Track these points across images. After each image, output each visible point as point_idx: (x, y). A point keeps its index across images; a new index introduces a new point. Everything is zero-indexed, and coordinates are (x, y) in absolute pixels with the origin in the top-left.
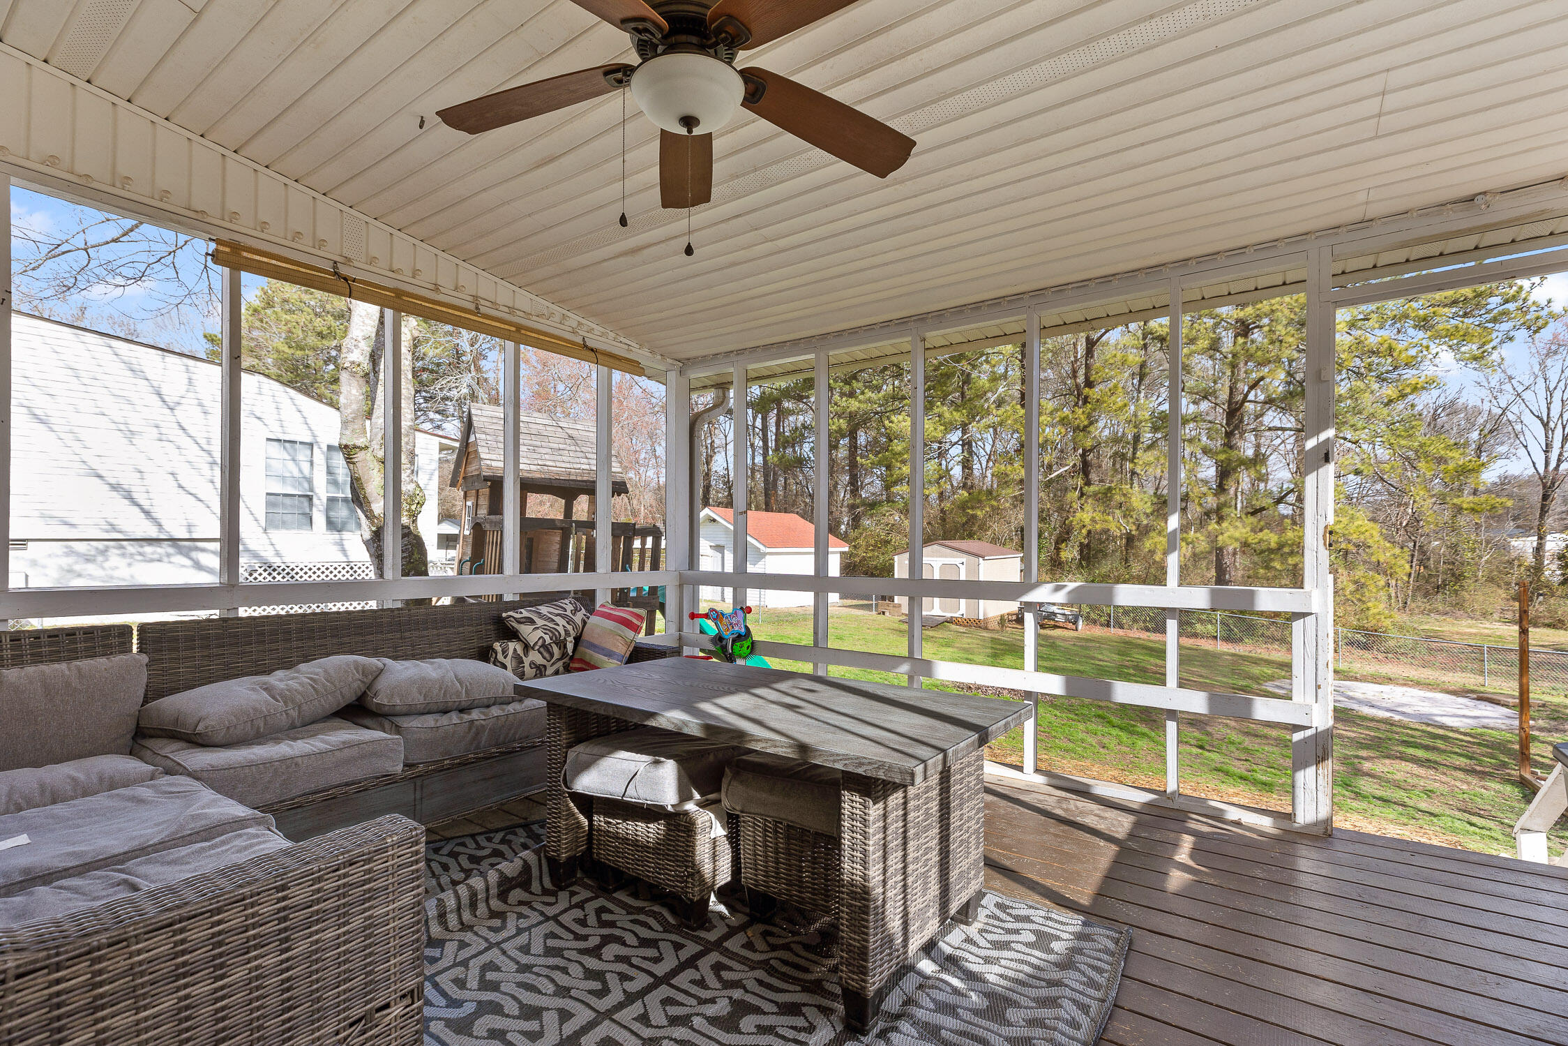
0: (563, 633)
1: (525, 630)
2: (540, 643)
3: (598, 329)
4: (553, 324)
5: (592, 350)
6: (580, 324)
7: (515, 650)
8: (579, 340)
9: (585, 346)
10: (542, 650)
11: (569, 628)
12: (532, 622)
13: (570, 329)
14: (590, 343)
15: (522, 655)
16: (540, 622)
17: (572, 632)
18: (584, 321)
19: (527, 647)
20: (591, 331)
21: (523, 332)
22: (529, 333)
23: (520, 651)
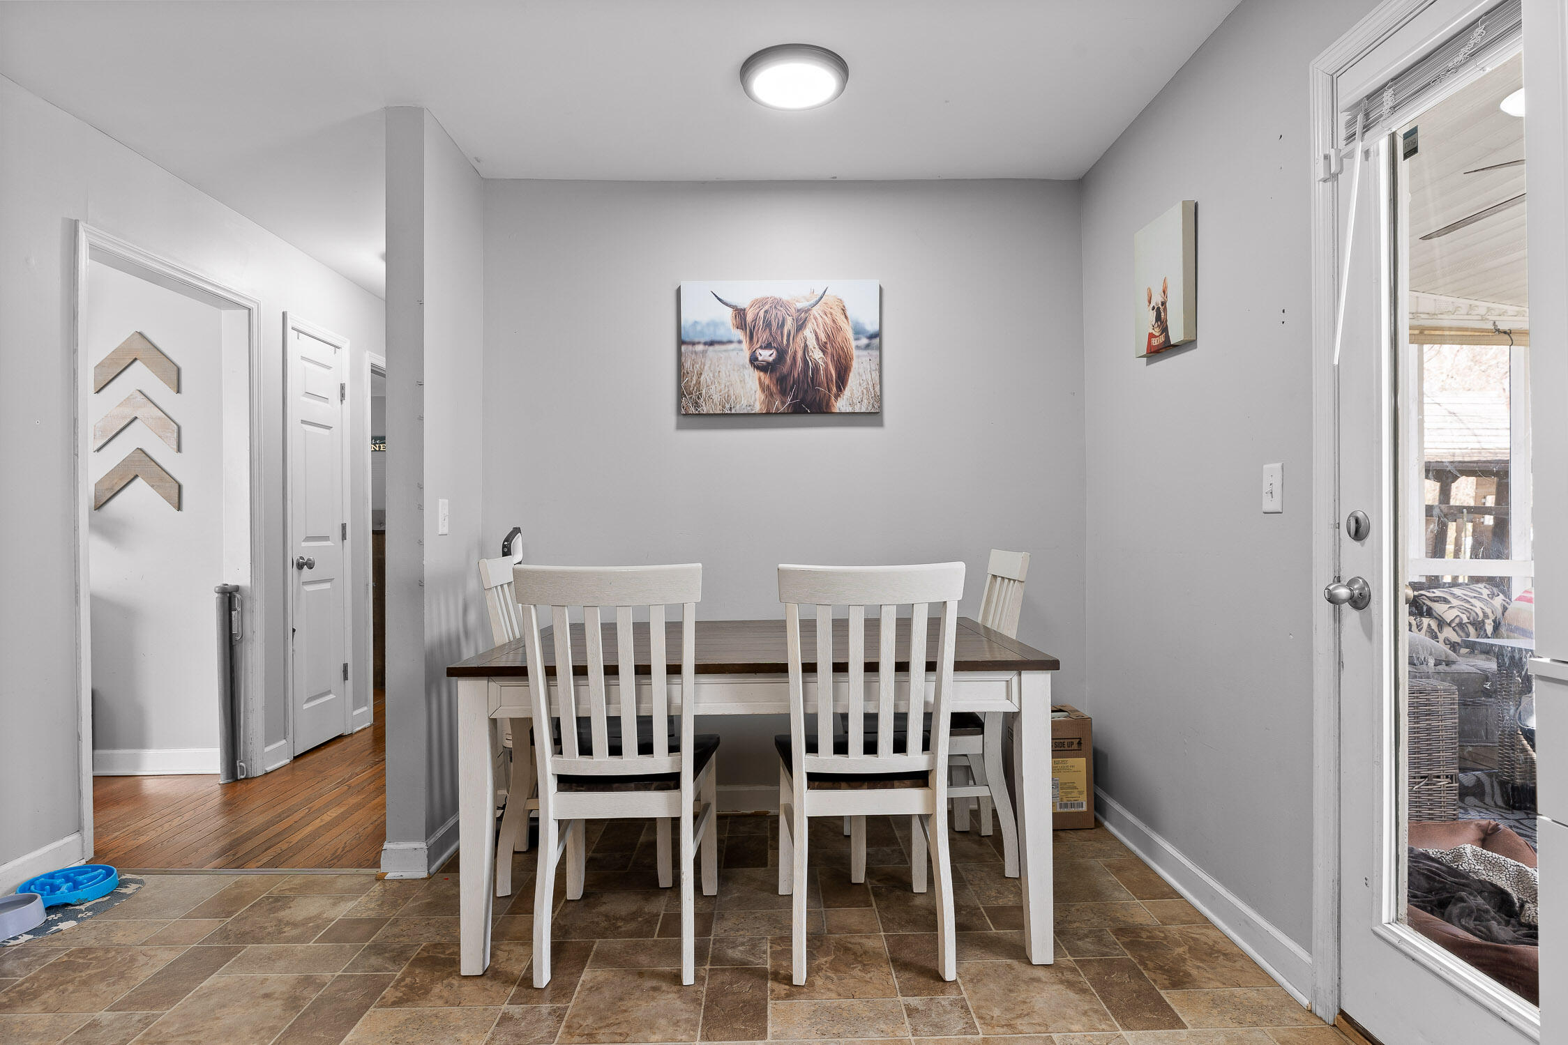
0: (1481, 615)
1: (1439, 608)
2: (1457, 621)
3: (1511, 309)
4: (1461, 317)
5: (1505, 332)
6: (1489, 309)
7: (1429, 625)
8: (1490, 326)
9: (1498, 331)
10: (1457, 628)
11: (1489, 611)
12: (1445, 601)
13: (1479, 318)
14: (1502, 327)
15: (1436, 630)
16: (1455, 602)
17: (1490, 614)
18: (1493, 305)
19: (1442, 623)
20: (1503, 314)
21: (1426, 332)
22: (1433, 332)
23: (1434, 626)
